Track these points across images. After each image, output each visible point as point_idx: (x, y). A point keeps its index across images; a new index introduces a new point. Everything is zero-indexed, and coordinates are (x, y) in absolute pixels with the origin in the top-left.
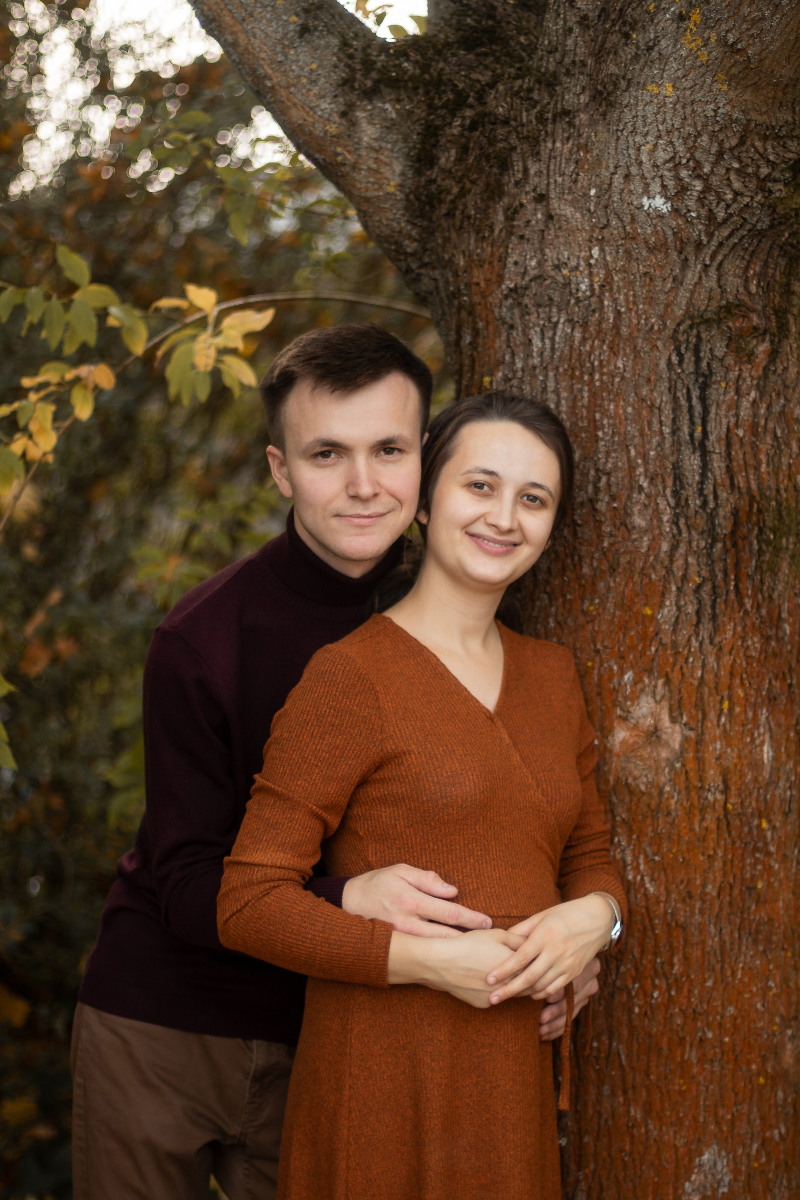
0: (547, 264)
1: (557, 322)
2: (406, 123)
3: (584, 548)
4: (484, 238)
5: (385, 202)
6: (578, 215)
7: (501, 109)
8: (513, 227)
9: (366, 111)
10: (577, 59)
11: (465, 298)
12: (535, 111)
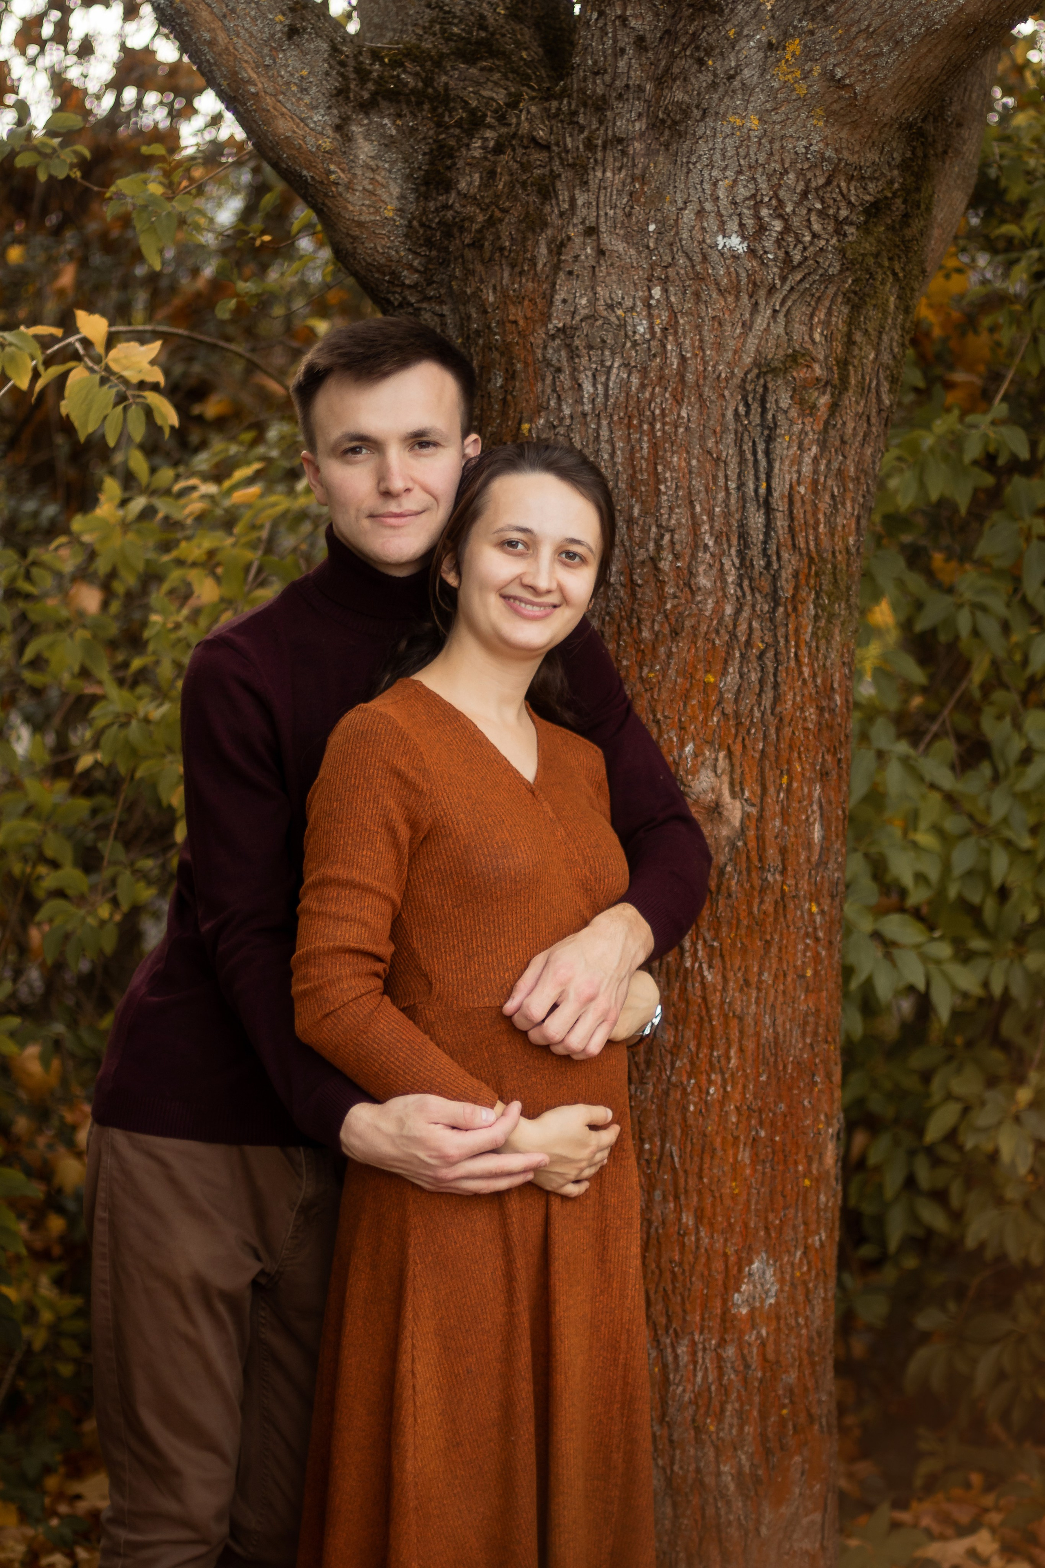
0: (598, 303)
1: (611, 367)
2: (408, 141)
3: (644, 611)
4: (521, 273)
5: (383, 226)
6: (632, 252)
7: (541, 133)
8: (559, 261)
9: (362, 125)
10: (631, 83)
11: (497, 337)
12: (582, 136)
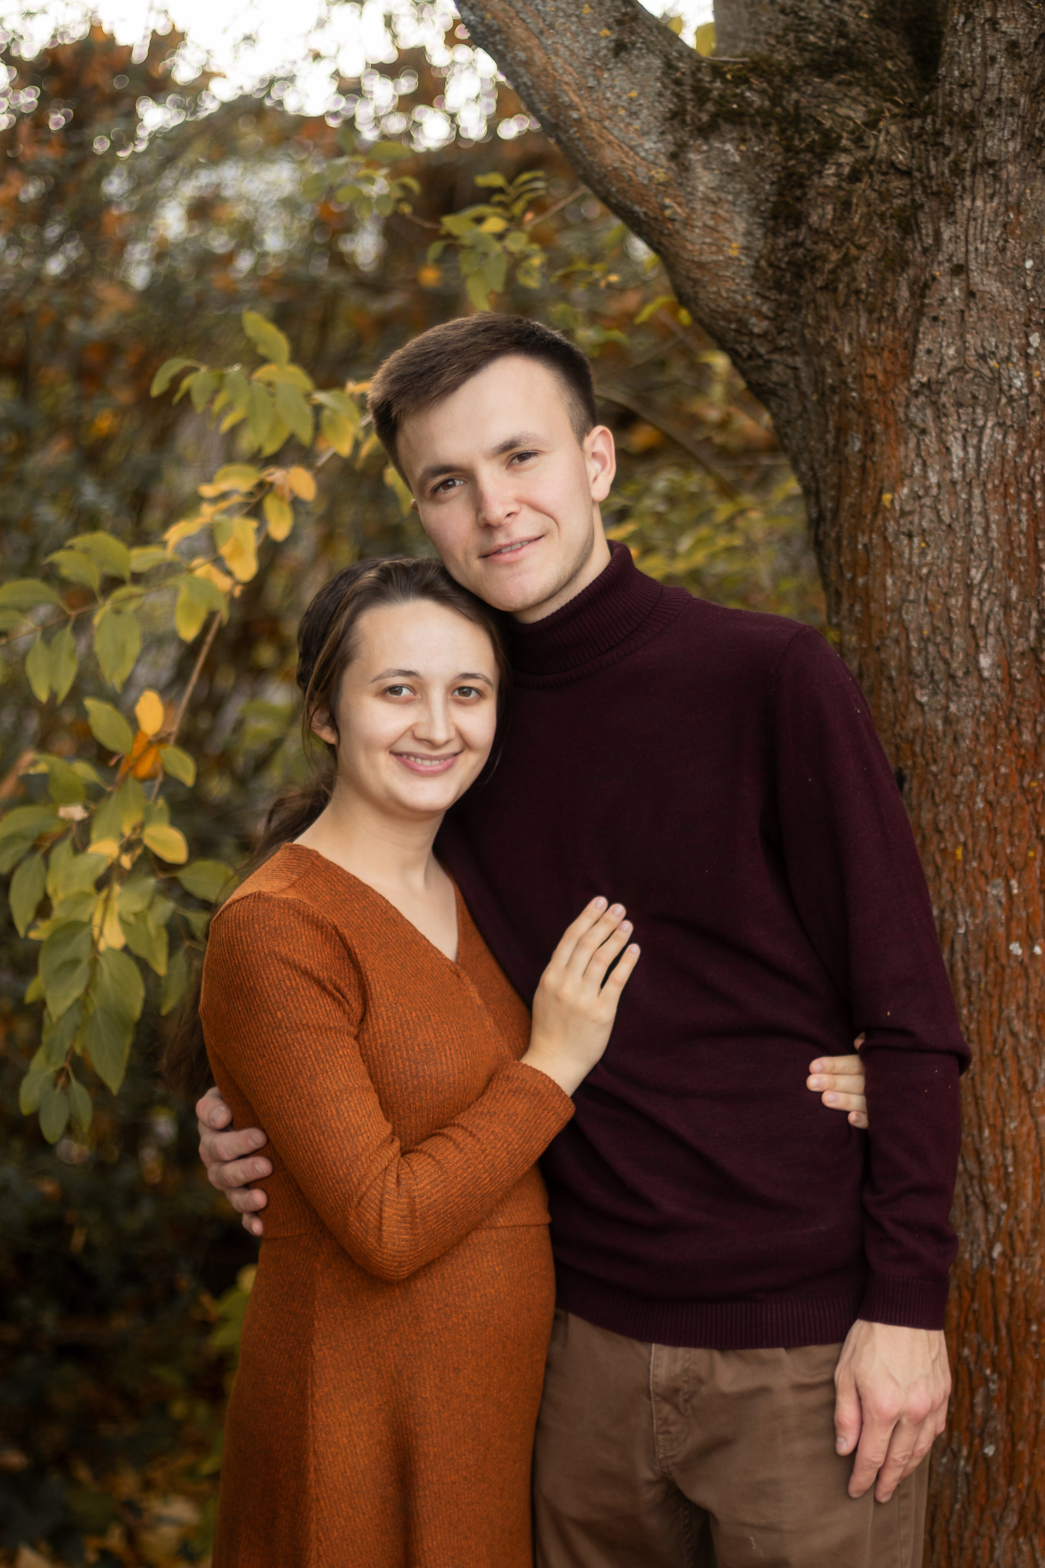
0: (968, 353)
1: (983, 428)
2: (754, 168)
3: (1025, 710)
4: (880, 320)
5: (727, 267)
6: (1007, 292)
7: (901, 157)
8: (923, 305)
9: (700, 152)
10: (1003, 96)
11: (854, 394)
12: (948, 160)
